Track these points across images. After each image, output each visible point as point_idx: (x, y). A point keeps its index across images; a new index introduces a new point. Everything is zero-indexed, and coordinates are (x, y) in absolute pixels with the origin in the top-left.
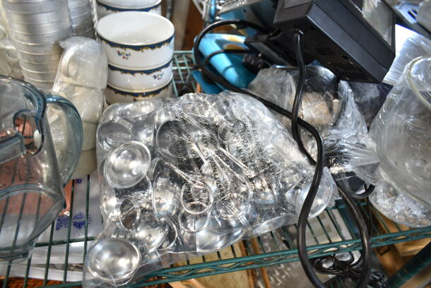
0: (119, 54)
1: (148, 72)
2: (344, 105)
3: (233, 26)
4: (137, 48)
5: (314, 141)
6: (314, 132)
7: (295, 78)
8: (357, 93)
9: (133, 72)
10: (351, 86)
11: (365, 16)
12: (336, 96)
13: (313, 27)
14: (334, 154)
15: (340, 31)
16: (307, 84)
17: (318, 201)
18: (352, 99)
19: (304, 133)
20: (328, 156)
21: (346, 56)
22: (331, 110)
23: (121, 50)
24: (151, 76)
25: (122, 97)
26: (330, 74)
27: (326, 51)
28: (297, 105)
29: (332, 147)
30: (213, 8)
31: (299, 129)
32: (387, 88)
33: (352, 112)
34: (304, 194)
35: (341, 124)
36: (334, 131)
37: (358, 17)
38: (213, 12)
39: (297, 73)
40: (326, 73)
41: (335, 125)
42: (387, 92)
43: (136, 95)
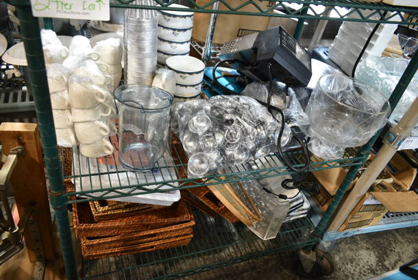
0: (181, 76)
1: (193, 86)
2: (291, 99)
3: (227, 62)
4: (191, 74)
5: (280, 114)
6: (279, 111)
7: (267, 87)
8: (298, 96)
9: (186, 86)
10: (294, 90)
11: (297, 57)
12: (287, 95)
13: (276, 62)
14: (289, 119)
15: (287, 64)
16: (273, 90)
17: (283, 138)
18: (295, 96)
19: (274, 112)
20: (287, 119)
21: (291, 75)
22: (285, 102)
23: (182, 75)
24: (194, 88)
25: (179, 99)
26: (284, 85)
27: (282, 74)
28: (269, 99)
29: (288, 116)
30: (209, 51)
31: (271, 109)
32: (310, 91)
33: (295, 102)
34: (277, 136)
35: (291, 106)
36: (288, 110)
37: (294, 57)
38: (209, 54)
39: (268, 84)
40: (282, 85)
41: (288, 107)
42: (311, 93)
43: (186, 98)
